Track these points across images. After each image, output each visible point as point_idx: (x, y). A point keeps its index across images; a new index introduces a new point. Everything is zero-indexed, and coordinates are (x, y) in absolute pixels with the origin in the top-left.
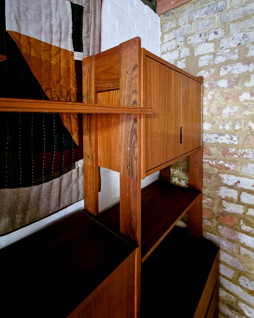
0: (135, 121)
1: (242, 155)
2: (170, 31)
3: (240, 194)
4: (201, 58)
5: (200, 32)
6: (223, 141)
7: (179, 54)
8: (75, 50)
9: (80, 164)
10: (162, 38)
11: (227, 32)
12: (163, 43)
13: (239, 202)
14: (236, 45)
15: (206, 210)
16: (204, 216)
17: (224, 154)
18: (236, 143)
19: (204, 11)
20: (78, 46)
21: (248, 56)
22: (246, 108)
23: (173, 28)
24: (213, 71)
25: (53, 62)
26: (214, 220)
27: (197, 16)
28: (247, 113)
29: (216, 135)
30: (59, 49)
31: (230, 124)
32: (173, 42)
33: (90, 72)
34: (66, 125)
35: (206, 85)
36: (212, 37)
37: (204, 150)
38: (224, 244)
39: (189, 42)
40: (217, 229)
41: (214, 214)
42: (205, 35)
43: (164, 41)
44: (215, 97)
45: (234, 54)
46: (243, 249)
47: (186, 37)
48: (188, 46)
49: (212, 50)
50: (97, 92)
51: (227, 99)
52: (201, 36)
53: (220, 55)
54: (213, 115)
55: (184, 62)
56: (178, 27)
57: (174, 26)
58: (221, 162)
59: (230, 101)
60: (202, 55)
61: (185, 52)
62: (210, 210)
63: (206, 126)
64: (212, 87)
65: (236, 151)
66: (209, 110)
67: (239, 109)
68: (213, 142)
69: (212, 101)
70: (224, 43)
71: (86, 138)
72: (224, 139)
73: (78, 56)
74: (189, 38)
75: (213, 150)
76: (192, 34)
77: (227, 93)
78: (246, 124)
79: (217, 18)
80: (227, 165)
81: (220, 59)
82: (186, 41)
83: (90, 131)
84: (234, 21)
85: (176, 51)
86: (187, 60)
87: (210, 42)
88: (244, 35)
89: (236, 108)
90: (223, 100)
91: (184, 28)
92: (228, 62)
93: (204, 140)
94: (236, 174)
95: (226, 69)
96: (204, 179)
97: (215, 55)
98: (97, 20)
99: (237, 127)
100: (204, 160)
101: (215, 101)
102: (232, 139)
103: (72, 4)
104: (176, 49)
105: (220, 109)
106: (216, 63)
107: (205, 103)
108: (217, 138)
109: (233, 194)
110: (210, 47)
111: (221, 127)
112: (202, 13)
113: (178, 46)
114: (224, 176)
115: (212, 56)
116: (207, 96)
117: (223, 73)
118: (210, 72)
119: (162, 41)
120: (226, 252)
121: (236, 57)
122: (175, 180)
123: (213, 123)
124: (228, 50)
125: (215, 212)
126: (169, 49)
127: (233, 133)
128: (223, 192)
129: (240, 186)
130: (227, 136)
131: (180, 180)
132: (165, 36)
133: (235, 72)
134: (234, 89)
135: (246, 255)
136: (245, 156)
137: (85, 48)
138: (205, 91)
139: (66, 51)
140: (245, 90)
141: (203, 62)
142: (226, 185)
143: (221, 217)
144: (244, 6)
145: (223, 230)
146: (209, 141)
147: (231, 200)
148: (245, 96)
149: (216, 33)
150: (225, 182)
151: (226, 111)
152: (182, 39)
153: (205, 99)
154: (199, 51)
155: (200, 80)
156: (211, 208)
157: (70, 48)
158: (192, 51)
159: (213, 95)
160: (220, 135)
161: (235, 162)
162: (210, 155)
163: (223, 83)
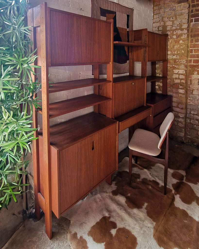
0: (146, 48)
1: (180, 62)
2: (156, 14)
3: (179, 76)
4: (168, 27)
5: (167, 17)
6: (174, 58)
7: (160, 24)
9: (128, 61)
10: (153, 16)
11: (176, 18)
12: (154, 19)
13: (179, 79)
14: (179, 24)
15: (168, 84)
16: (168, 87)
17: (174, 63)
18: (178, 58)
19: (169, 9)
20: (128, 27)
21: (182, 28)
22: (181, 45)
23: (158, 13)
24: (171, 32)
25: (123, 32)
26: (171, 87)
27: (166, 11)
28: (182, 47)
29: (172, 56)
30: (124, 28)
31: (177, 51)
32: (158, 19)
33: (132, 35)
34: (126, 50)
35: (169, 37)
36: (171, 19)
37: (168, 62)
38: (174, 95)
39: (164, 20)
40: (172, 90)
41: (171, 85)
42: (169, 18)
43: (154, 18)
44: (172, 42)
45: (178, 27)
46: (180, 95)
47: (163, 18)
48: (163, 21)
49: (171, 24)
50: (134, 40)
51: (176, 42)
52: (168, 18)
53: (174, 26)
54: (171, 48)
55: (162, 27)
56: (160, 13)
57: (158, 12)
58: (174, 65)
59: (177, 43)
60: (168, 26)
61: (162, 23)
62: (170, 84)
63: (169, 53)
64: (171, 38)
65: (178, 61)
66: (170, 46)
67: (179, 46)
68: (171, 58)
69: (171, 43)
70: (175, 22)
71: (130, 54)
72: (175, 57)
73: (128, 30)
74: (164, 18)
75: (171, 61)
76: (165, 17)
77: (175, 40)
78: (181, 51)
79: (173, 13)
80: (175, 66)
81: (174, 28)
82: (162, 19)
83: (132, 52)
84: (178, 15)
85: (159, 23)
86: (163, 27)
87: (171, 21)
88: (181, 20)
89: (178, 46)
90: (175, 43)
91: (162, 14)
92: (176, 29)
93: (168, 58)
94: (178, 69)
95: (176, 32)
96: (168, 73)
97: (172, 26)
98: (132, 17)
99: (179, 52)
100: (168, 66)
101: (172, 43)
102: (177, 57)
103: (127, 15)
104: (159, 22)
105: (174, 46)
106: (173, 29)
107: (169, 44)
108: (172, 57)
109: (177, 76)
110: (171, 23)
111: (174, 53)
112: (168, 10)
113: (160, 21)
114: (174, 70)
115: (171, 27)
116: (169, 41)
117: (175, 33)
118: (170, 32)
119: (153, 17)
120: (175, 97)
121: (178, 28)
122: (158, 75)
123: (171, 51)
124: (176, 25)
125: (172, 84)
126: (156, 22)
127: (177, 54)
128: (175, 76)
129: (179, 73)
130: (176, 56)
131: (159, 75)
132: (154, 16)
133: (178, 33)
134: (178, 39)
135: (181, 96)
136: (181, 62)
137: (129, 27)
138: (169, 39)
139: (126, 29)
140: (181, 39)
141: (168, 28)
142: (175, 73)
143: (174, 86)
144: (181, 10)
145: (174, 90)
146: (170, 58)
147: (176, 79)
148: (181, 42)
149: (173, 18)
150: (175, 72)
151: (175, 47)
152: (161, 18)
153: (169, 42)
154: (167, 24)
155: (167, 35)
156: (170, 83)
157: (126, 28)
158: (165, 23)
159: (171, 41)
160: (173, 55)
161: (178, 65)
162: (170, 63)
163: (175, 37)
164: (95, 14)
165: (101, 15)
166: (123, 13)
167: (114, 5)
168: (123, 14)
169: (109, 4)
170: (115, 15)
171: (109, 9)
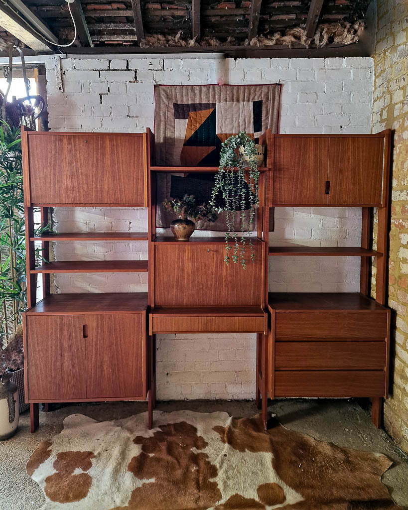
4: (396, 106)
8: (255, 132)
24: (401, 121)
29: (399, 193)
35: (396, 138)
36: (402, 83)
49: (402, 98)
53: (406, 103)
63: (395, 183)
64: (400, 139)
68: (398, 199)
73: (257, 135)
75: (397, 209)
86: (388, 109)
87: (401, 89)
93: (392, 199)
96: (391, 242)
100: (392, 221)
101: (401, 155)
103: (253, 102)
105: (403, 164)
106: (404, 113)
107: (394, 157)
108: (399, 195)
110: (401, 95)
115: (402, 105)
117: (406, 124)
123: (398, 179)
139: (248, 134)
141: (397, 111)
149: (404, 80)
157: (252, 131)
159: (400, 148)
160: (401, 191)
164: (162, 118)
165: (176, 118)
166: (238, 101)
167: (211, 91)
168: (241, 103)
169: (197, 92)
170: (211, 110)
171: (197, 102)
